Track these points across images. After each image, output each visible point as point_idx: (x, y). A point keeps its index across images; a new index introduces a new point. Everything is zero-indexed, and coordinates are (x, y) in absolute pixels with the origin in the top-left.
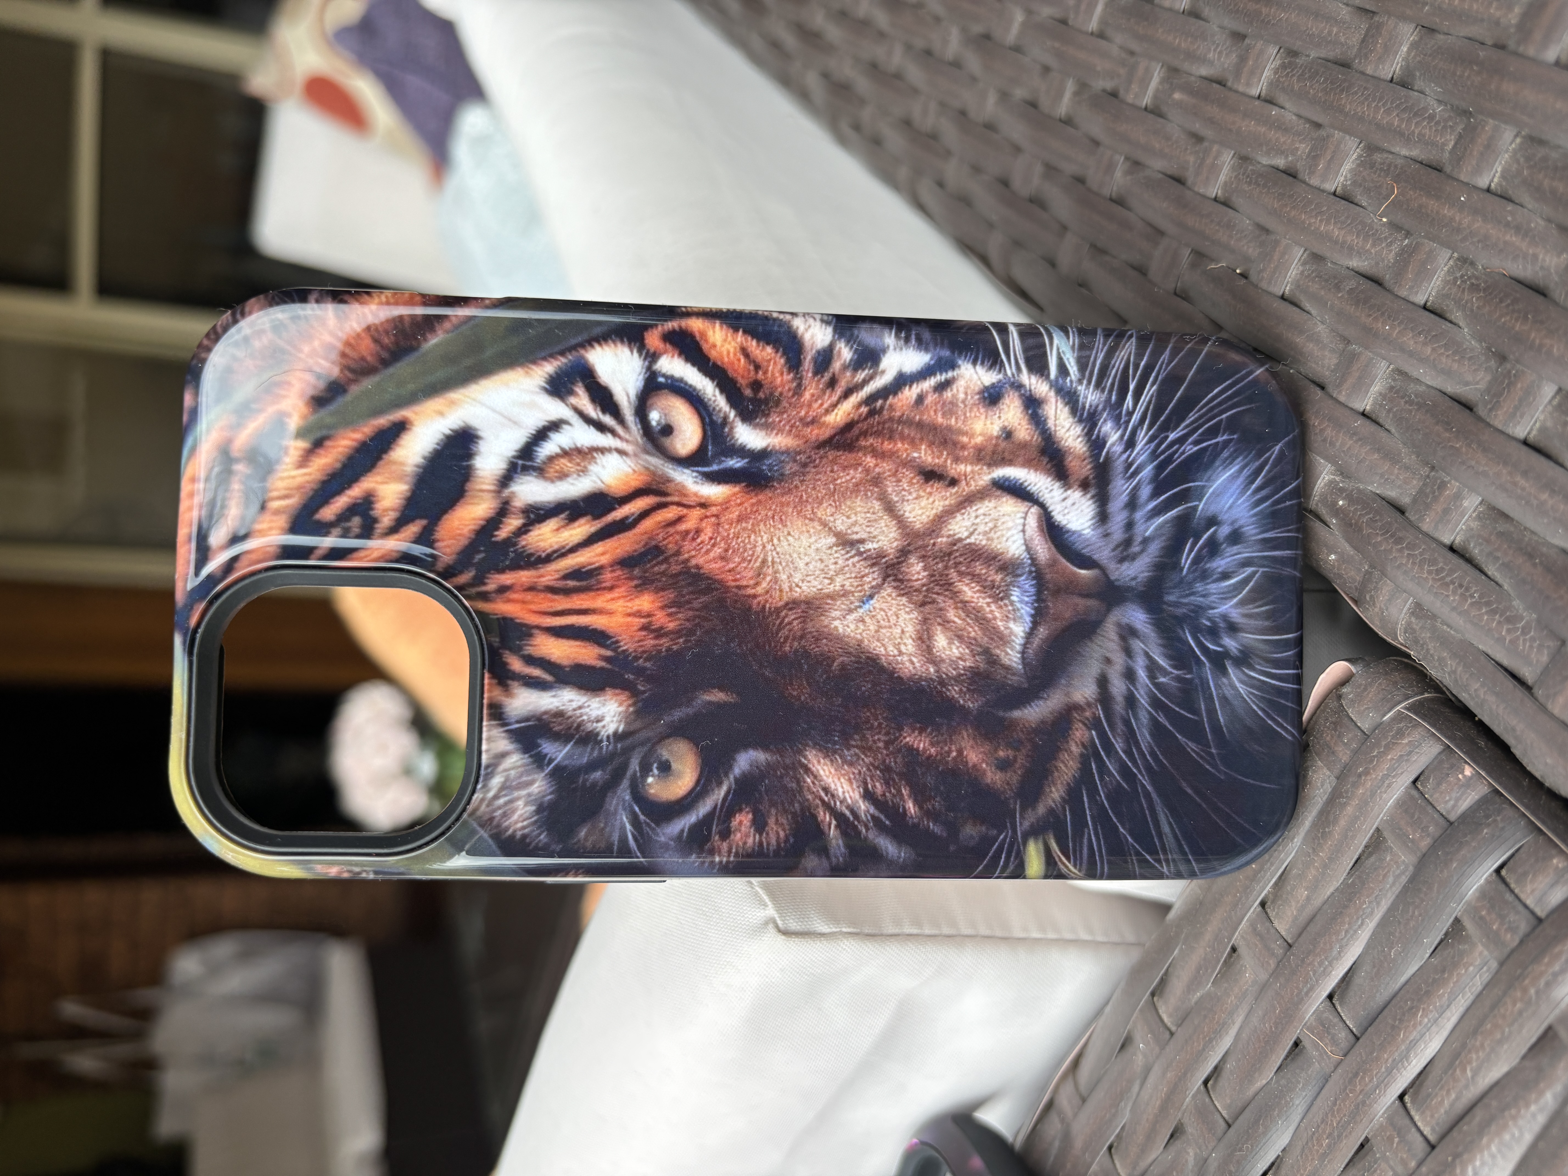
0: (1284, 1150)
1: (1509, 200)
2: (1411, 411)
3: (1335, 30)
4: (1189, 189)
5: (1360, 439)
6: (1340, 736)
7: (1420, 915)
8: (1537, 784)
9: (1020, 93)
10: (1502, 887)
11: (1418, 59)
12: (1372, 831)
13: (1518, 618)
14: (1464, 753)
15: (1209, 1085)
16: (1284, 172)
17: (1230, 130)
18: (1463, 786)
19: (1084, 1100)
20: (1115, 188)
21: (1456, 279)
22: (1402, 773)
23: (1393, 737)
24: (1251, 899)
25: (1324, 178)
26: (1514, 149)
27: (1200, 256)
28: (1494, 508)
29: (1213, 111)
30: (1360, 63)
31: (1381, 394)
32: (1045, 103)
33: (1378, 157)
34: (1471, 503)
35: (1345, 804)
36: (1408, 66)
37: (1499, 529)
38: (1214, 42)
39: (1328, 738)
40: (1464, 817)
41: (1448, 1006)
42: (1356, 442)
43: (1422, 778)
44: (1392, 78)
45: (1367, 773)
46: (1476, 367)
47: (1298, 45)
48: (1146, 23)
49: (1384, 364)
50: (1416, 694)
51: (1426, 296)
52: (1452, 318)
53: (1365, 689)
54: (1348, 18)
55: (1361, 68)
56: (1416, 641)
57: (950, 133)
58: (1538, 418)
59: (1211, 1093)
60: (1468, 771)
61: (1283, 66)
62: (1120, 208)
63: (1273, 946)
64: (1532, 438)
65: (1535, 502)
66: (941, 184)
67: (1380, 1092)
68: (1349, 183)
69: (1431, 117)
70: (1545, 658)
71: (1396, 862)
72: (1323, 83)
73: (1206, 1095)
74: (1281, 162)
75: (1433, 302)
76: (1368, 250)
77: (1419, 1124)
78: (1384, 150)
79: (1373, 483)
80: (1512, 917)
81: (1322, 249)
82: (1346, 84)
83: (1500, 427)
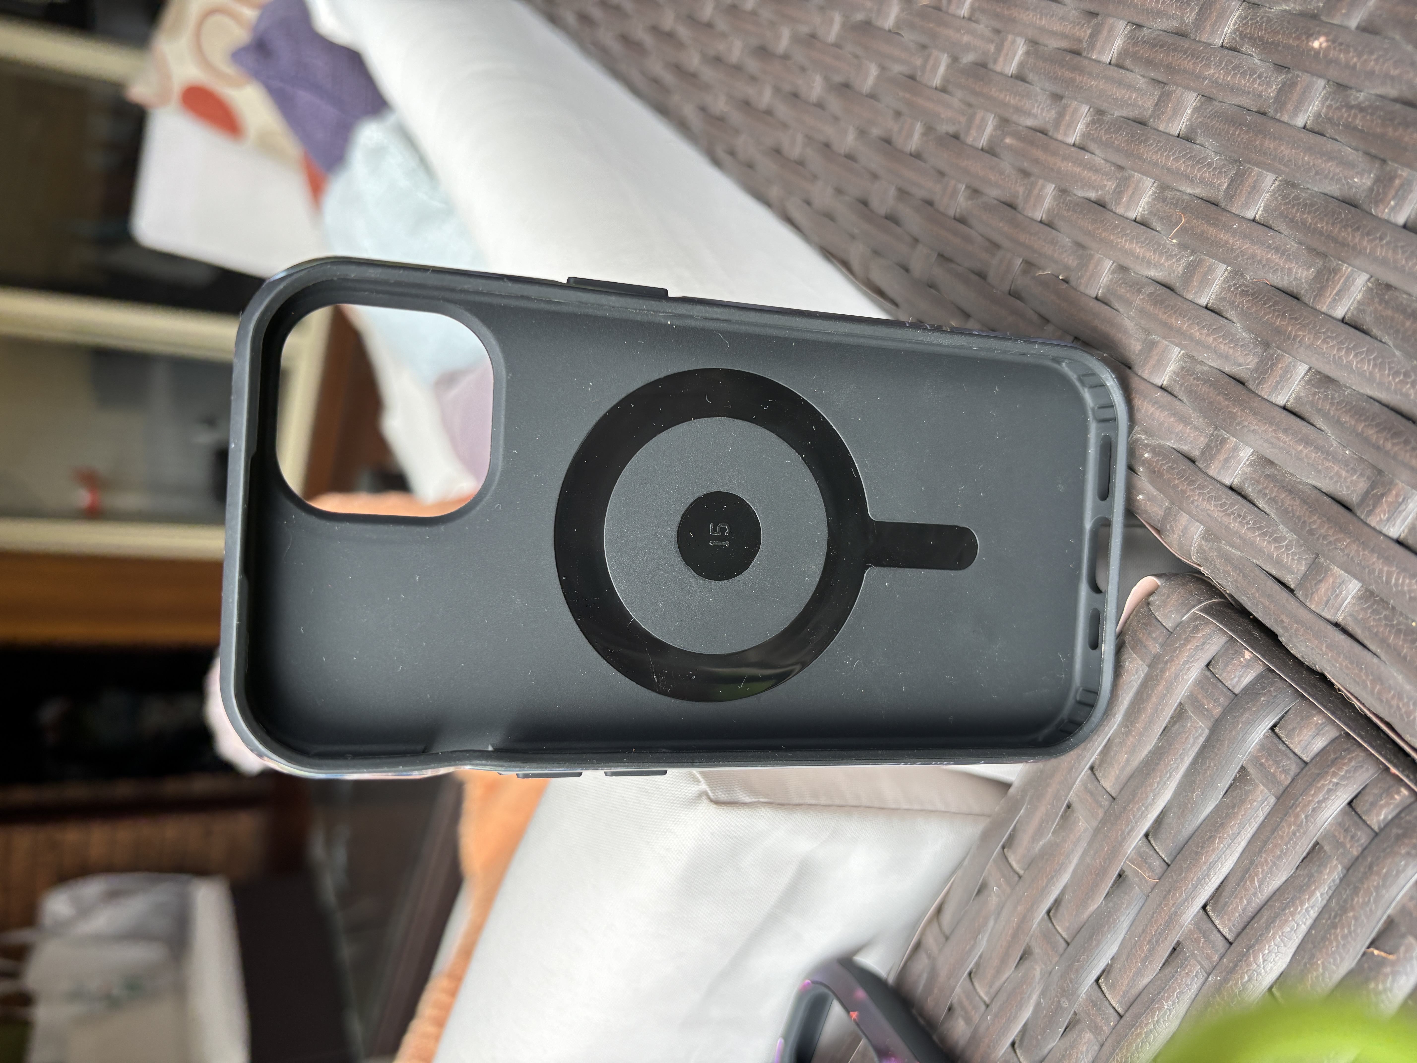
0: (1113, 959)
1: (1270, 228)
2: (1198, 385)
3: (1134, 96)
4: (1020, 213)
5: (1160, 407)
6: (1150, 634)
7: (1215, 765)
8: (1299, 663)
9: (876, 132)
10: (1276, 740)
11: (1199, 120)
12: (1176, 705)
13: (1283, 538)
14: (1245, 642)
15: (1051, 914)
16: (1095, 203)
17: (1052, 169)
18: (1244, 666)
19: (947, 938)
20: (958, 210)
21: (1230, 287)
22: (1198, 659)
23: (1191, 632)
24: (1083, 764)
25: (1128, 208)
26: (1273, 190)
27: (1029, 265)
28: (1262, 457)
29: (1039, 154)
30: (1154, 121)
31: (1175, 372)
32: (899, 141)
33: (1169, 194)
34: (1246, 454)
35: (1156, 685)
36: (1191, 125)
37: (1266, 473)
38: (1037, 101)
39: (1141, 636)
40: (1246, 690)
41: (1239, 833)
42: (1157, 409)
43: (1213, 662)
44: (1179, 134)
45: (1171, 660)
46: (1247, 352)
47: (1105, 106)
48: (982, 83)
49: (1177, 349)
50: (1207, 600)
51: (1208, 299)
52: (1228, 315)
53: (1168, 597)
54: (1144, 86)
55: (1155, 126)
56: (1206, 559)
57: (815, 161)
58: (1294, 390)
59: (1053, 920)
60: (1248, 655)
61: (1093, 122)
62: (963, 226)
63: (1100, 799)
64: (1289, 405)
65: (1293, 452)
66: (808, 203)
67: (1188, 904)
68: (1146, 212)
69: (1210, 165)
70: (1303, 568)
71: (1195, 727)
72: (1125, 136)
73: (1049, 922)
74: (1093, 195)
75: (1212, 304)
76: (1163, 264)
77: (1219, 927)
78: (1172, 189)
79: (1170, 440)
80: (1285, 762)
81: (1128, 262)
82: (1143, 138)
83: (1266, 397)
